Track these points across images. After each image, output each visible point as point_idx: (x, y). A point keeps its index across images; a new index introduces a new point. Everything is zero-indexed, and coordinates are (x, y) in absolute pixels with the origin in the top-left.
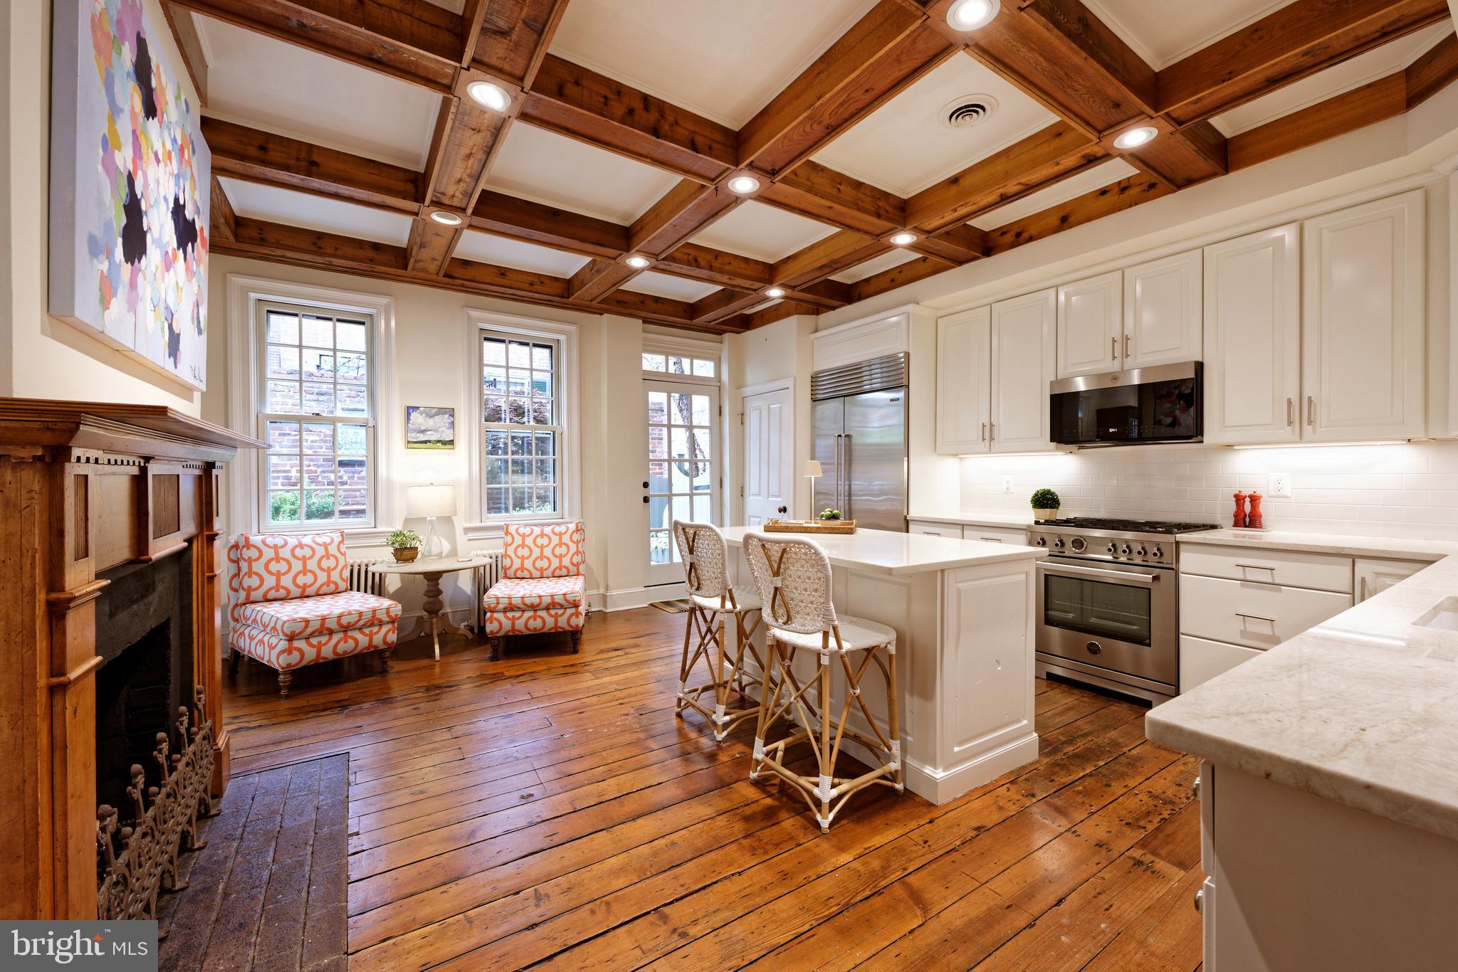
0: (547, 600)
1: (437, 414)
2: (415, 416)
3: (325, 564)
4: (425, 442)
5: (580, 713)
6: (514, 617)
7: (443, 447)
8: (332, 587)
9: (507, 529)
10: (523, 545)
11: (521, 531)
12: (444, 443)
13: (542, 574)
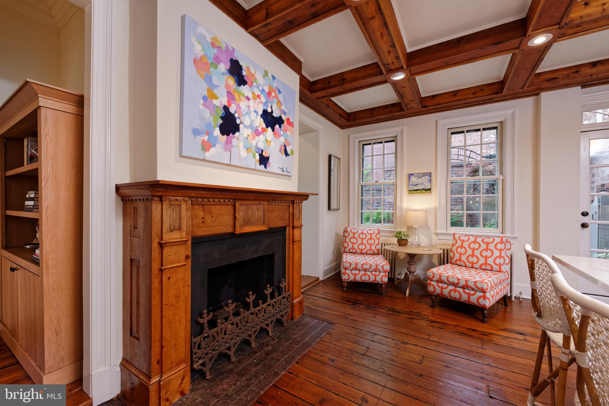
0: (463, 283)
1: (423, 176)
2: (412, 178)
3: (370, 242)
4: (417, 190)
5: (446, 366)
6: (442, 287)
7: (426, 192)
8: (372, 252)
9: (454, 236)
10: (462, 247)
11: (462, 238)
12: (426, 190)
13: (472, 265)
